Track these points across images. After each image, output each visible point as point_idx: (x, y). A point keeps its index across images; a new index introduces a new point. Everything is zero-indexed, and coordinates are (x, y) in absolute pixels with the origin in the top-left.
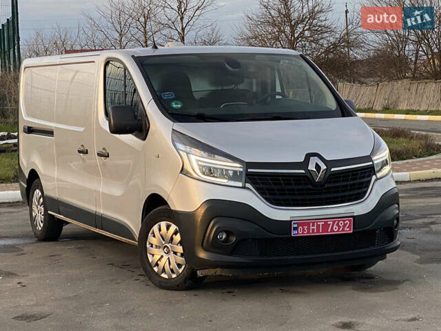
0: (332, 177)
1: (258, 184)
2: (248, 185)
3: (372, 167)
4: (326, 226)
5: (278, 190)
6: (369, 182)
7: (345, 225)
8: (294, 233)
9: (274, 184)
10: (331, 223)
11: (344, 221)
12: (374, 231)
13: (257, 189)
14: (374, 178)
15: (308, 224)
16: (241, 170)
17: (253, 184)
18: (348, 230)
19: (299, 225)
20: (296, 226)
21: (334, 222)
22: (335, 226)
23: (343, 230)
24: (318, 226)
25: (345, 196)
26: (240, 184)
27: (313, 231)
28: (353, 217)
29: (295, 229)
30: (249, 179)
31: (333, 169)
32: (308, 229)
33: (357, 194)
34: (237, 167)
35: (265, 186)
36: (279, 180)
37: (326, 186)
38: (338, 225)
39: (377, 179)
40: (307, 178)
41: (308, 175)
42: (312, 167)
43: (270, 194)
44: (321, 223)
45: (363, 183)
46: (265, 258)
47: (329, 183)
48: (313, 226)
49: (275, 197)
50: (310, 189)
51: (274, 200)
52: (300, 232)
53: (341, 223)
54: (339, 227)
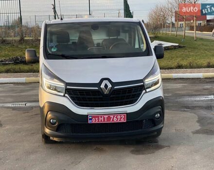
1: (72, 94)
2: (66, 95)
3: (143, 86)
4: (109, 118)
5: (82, 98)
6: (140, 94)
7: (121, 118)
8: (89, 122)
9: (81, 95)
10: (112, 117)
11: (121, 116)
12: (142, 121)
13: (71, 97)
14: (144, 91)
15: (98, 117)
16: (63, 87)
17: (69, 94)
18: (123, 120)
19: (93, 117)
20: (91, 118)
21: (114, 116)
22: (115, 118)
23: (120, 120)
24: (104, 118)
25: (123, 102)
26: (62, 94)
27: (101, 120)
28: (126, 113)
29: (90, 119)
30: (68, 92)
31: (115, 88)
32: (98, 119)
33: (131, 101)
34: (62, 85)
35: (75, 96)
36: (83, 93)
37: (111, 96)
38: (116, 118)
39: (146, 92)
40: (99, 92)
41: (100, 90)
42: (102, 86)
43: (78, 100)
44: (106, 117)
45: (136, 94)
46: (74, 134)
47: (114, 94)
48: (101, 118)
49: (81, 102)
50: (101, 98)
51: (80, 103)
52: (94, 121)
53: (119, 117)
54: (118, 119)
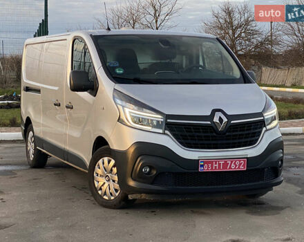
0: (231, 128)
1: (175, 131)
2: (167, 132)
3: (263, 121)
4: (225, 164)
5: (190, 136)
6: (260, 132)
7: (241, 164)
8: (201, 169)
9: (187, 131)
10: (230, 162)
11: (240, 161)
12: (264, 169)
13: (174, 135)
14: (264, 129)
15: (212, 163)
16: (162, 120)
17: (171, 131)
18: (242, 168)
19: (205, 163)
20: (202, 164)
21: (232, 162)
22: (232, 165)
23: (239, 168)
24: (220, 164)
26: (161, 131)
27: (216, 168)
28: (247, 158)
29: (202, 166)
30: (168, 127)
31: (232, 122)
32: (212, 166)
33: (251, 141)
34: (159, 118)
35: (180, 133)
36: (191, 129)
37: (227, 134)
38: (235, 164)
39: (267, 130)
40: (212, 128)
41: (213, 125)
42: (216, 120)
43: (183, 139)
44: (222, 162)
45: (256, 133)
46: (178, 187)
47: (230, 132)
48: (216, 164)
49: (187, 141)
50: (215, 136)
51: (186, 143)
52: (206, 169)
53: (237, 163)
54: (236, 166)
